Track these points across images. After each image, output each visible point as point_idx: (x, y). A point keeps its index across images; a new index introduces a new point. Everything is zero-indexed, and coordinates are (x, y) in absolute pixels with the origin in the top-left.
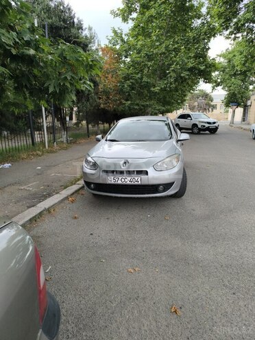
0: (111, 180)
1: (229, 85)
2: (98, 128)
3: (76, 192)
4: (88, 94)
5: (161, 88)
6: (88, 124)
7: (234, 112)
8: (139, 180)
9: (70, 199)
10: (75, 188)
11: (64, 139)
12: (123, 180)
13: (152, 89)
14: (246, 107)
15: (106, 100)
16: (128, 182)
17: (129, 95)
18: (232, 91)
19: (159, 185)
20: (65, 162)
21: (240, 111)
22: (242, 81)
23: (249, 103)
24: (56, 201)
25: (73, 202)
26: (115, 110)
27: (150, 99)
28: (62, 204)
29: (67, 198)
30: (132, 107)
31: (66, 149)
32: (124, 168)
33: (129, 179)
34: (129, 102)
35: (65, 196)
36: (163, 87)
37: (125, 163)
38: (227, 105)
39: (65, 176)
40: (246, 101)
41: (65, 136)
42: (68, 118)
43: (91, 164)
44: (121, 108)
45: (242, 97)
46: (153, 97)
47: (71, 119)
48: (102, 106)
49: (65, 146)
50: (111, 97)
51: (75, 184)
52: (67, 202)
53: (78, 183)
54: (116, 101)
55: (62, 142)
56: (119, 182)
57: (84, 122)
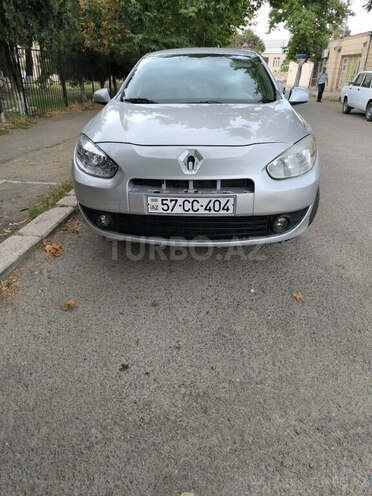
0: (155, 205)
1: (298, 19)
2: (83, 89)
3: (61, 225)
4: (60, 14)
5: (200, 10)
6: (63, 80)
7: (300, 68)
8: (230, 205)
9: (48, 247)
10: (55, 215)
11: (20, 108)
12: (188, 206)
13: (183, 11)
14: (319, 61)
15: (95, 31)
16: (202, 212)
17: (140, 20)
18: (302, 32)
19: (276, 216)
20: (26, 153)
21: (308, 67)
22: (317, 13)
23: (325, 55)
24: (13, 258)
25: (55, 254)
26: (112, 54)
27: (178, 32)
28: (30, 264)
29: (39, 245)
30: (146, 45)
31: (26, 126)
32: (190, 174)
33: (204, 202)
34: (141, 36)
35: (34, 240)
36: (202, 7)
37: (191, 159)
38: (292, 56)
39: (29, 186)
40: (321, 51)
41: (20, 102)
42: (24, 74)
43: (94, 161)
44: (125, 47)
45: (315, 43)
46: (182, 29)
47: (30, 72)
48: (88, 43)
49: (23, 120)
50: (104, 23)
51: (54, 205)
52: (39, 255)
53: (60, 202)
54: (113, 33)
55: (18, 113)
56: (178, 211)
57: (55, 78)
